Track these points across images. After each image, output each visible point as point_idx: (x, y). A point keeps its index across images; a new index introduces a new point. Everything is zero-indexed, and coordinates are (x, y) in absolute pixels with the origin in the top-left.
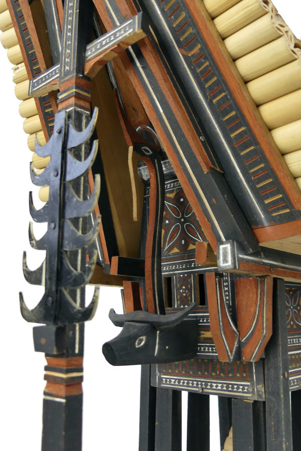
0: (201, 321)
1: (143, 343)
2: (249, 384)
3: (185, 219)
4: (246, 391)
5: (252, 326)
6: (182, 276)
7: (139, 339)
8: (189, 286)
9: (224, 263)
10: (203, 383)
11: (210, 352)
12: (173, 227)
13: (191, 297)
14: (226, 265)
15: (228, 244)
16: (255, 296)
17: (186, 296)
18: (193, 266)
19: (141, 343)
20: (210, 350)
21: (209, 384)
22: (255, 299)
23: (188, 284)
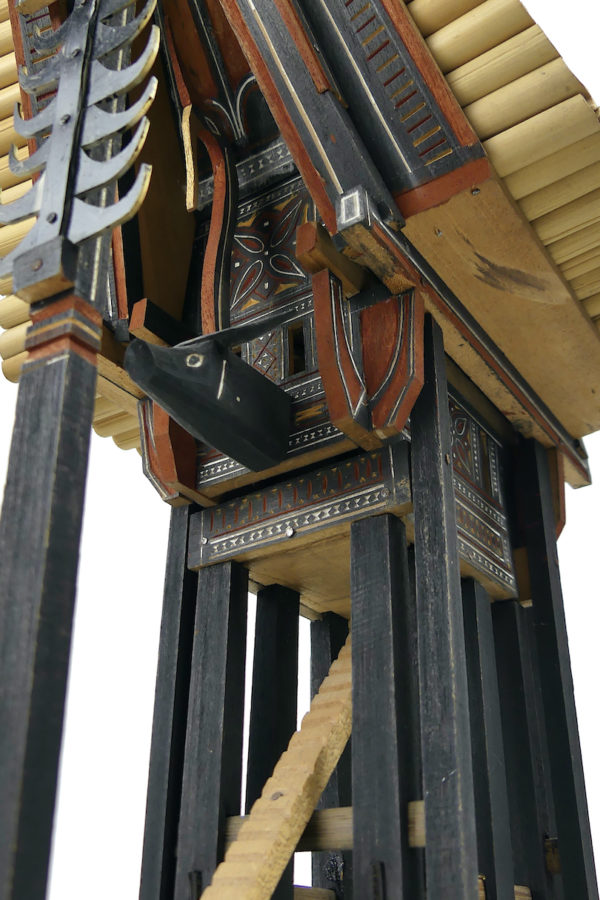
1: (198, 365)
2: (382, 486)
3: (271, 250)
4: (377, 499)
6: (262, 338)
7: (191, 355)
8: (276, 350)
9: (348, 218)
10: (296, 520)
11: (312, 441)
12: (248, 271)
13: (280, 367)
14: (351, 219)
15: (354, 192)
17: (269, 367)
19: (196, 362)
20: (313, 437)
21: (307, 516)
22: (394, 329)
23: (275, 346)
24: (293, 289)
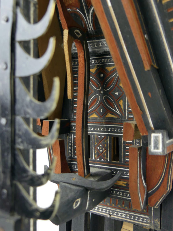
0: (115, 173)
1: (79, 203)
2: (148, 217)
3: (104, 92)
4: (145, 221)
5: (158, 184)
6: (99, 136)
7: (76, 201)
8: (106, 145)
9: (154, 148)
10: (111, 211)
11: (121, 196)
12: (93, 97)
13: (107, 154)
14: (156, 151)
15: (160, 133)
16: (162, 162)
17: (102, 152)
18: (109, 130)
19: (77, 204)
20: (121, 194)
21: (116, 212)
22: (162, 164)
23: (105, 144)
24: (115, 119)
